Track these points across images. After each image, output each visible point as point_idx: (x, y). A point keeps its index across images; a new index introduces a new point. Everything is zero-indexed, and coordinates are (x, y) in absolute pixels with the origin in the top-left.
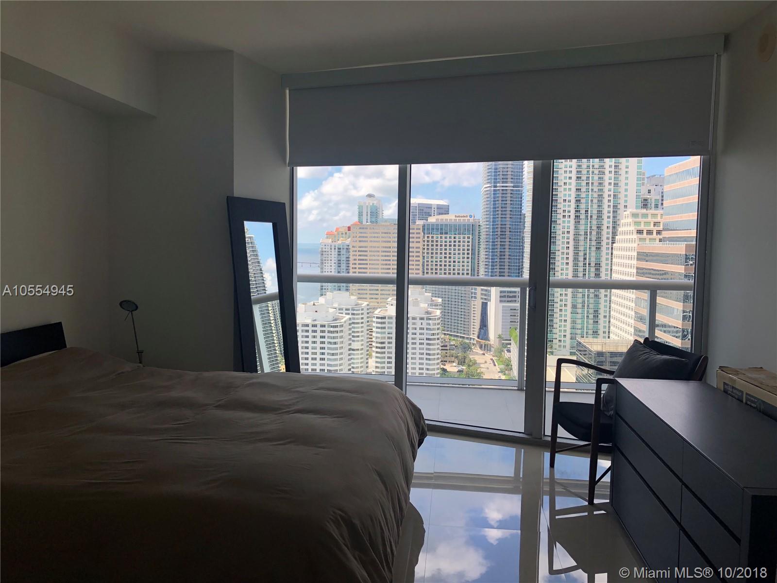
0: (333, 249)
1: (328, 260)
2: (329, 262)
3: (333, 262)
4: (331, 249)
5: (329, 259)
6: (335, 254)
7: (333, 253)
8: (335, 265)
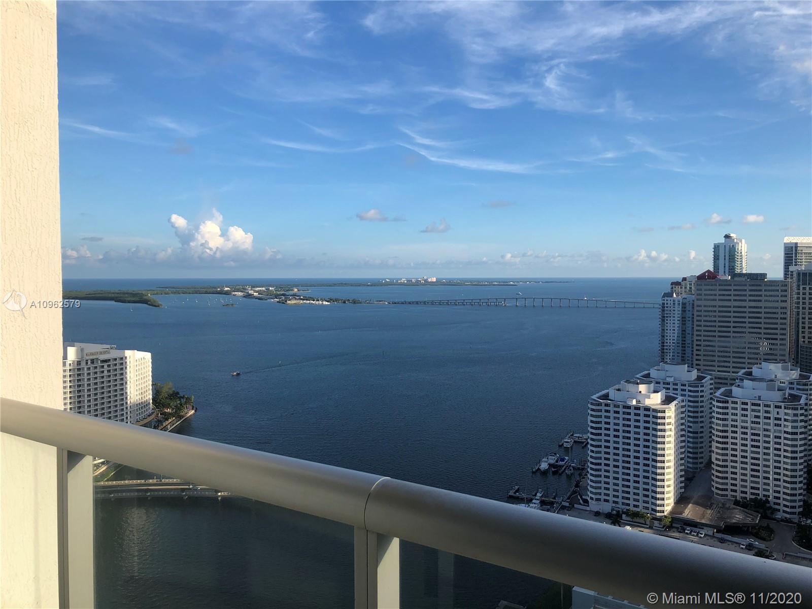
0: (677, 304)
1: (670, 317)
2: (672, 318)
3: (676, 319)
4: (674, 304)
5: (672, 315)
6: (679, 310)
7: (676, 309)
8: (679, 322)
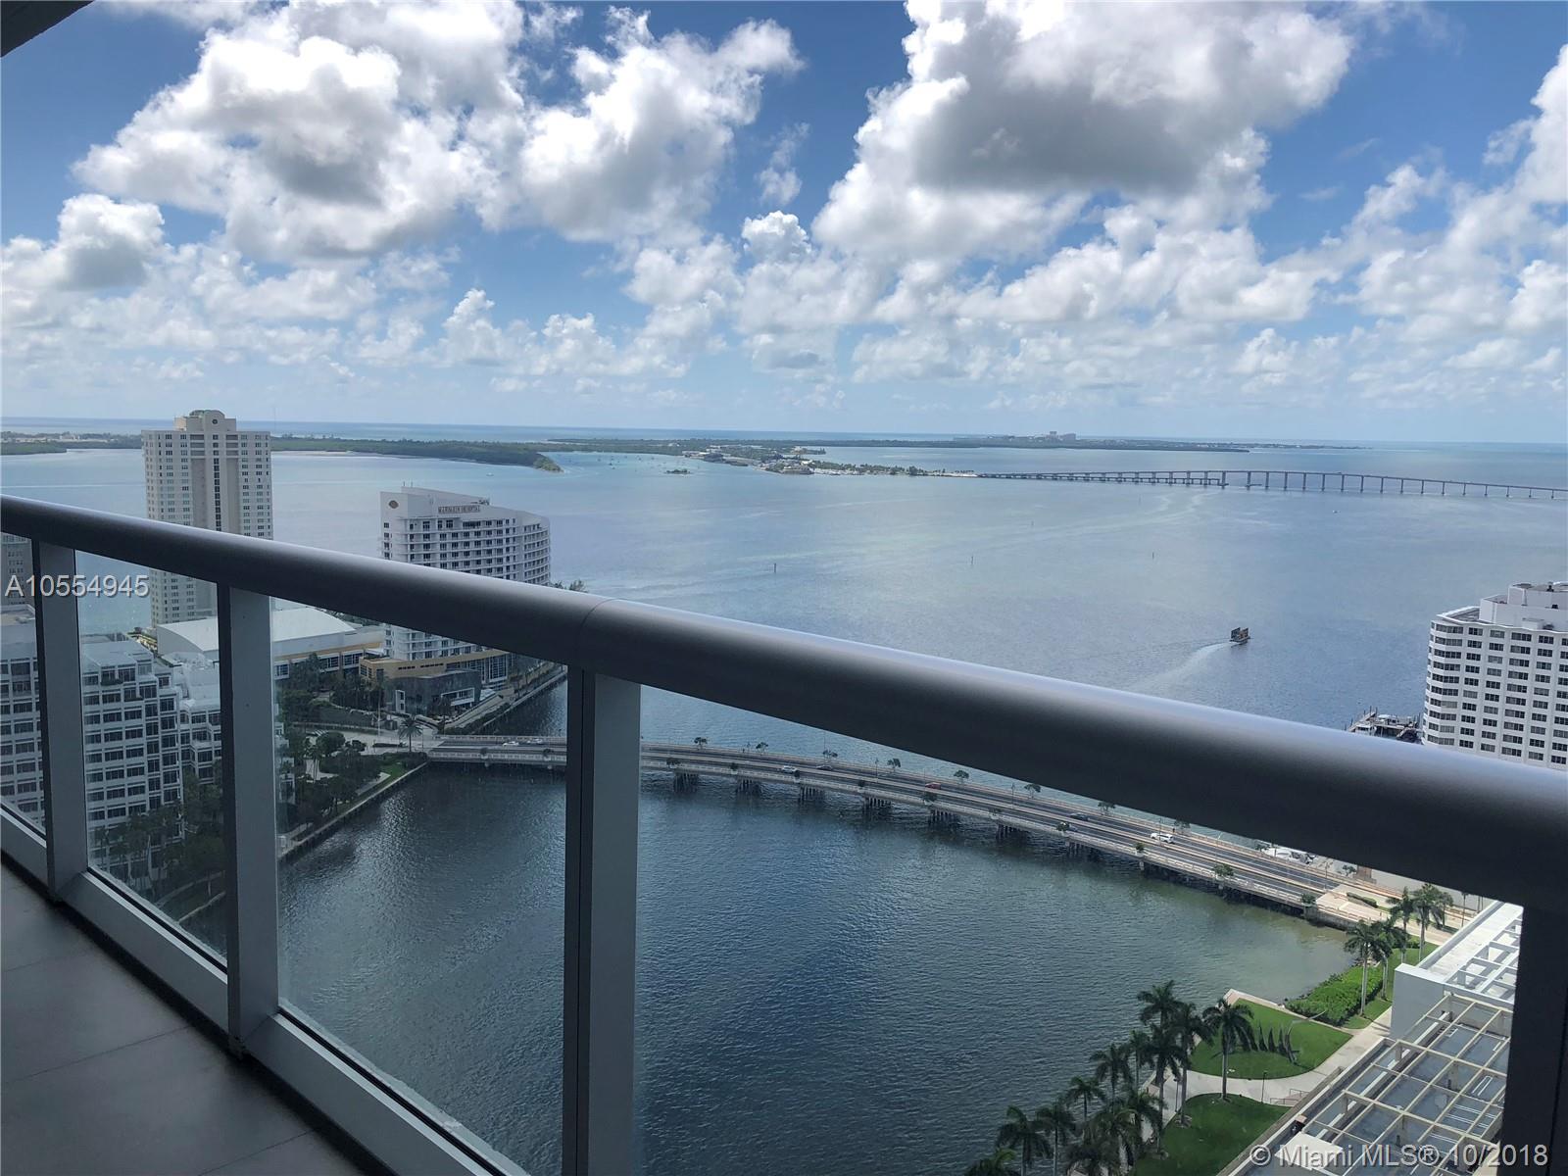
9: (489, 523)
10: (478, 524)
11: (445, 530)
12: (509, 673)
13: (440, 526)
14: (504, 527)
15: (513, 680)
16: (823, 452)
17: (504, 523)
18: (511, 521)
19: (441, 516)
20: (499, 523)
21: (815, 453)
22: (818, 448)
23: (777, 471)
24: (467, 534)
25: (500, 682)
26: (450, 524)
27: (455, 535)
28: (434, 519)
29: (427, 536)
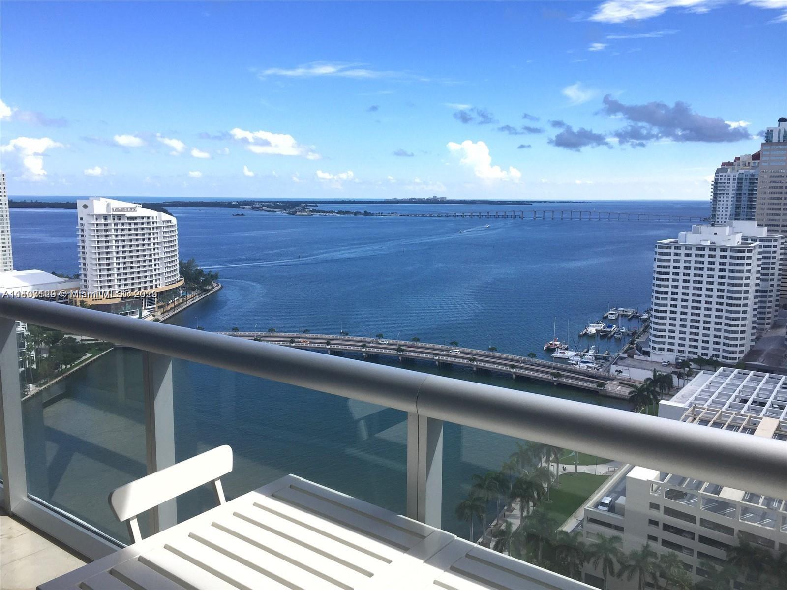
0: (732, 180)
1: (724, 193)
3: (730, 195)
4: (729, 180)
5: (726, 192)
6: (734, 187)
7: (731, 185)
8: (733, 199)
9: (142, 218)
10: (136, 218)
11: (116, 221)
12: (158, 302)
13: (114, 219)
14: (151, 220)
15: (159, 307)
16: (317, 206)
17: (151, 218)
18: (155, 218)
19: (114, 213)
20: (148, 218)
21: (313, 206)
22: (314, 204)
23: (293, 214)
24: (130, 224)
25: (152, 308)
26: (119, 217)
27: (123, 224)
28: (110, 215)
29: (106, 225)
